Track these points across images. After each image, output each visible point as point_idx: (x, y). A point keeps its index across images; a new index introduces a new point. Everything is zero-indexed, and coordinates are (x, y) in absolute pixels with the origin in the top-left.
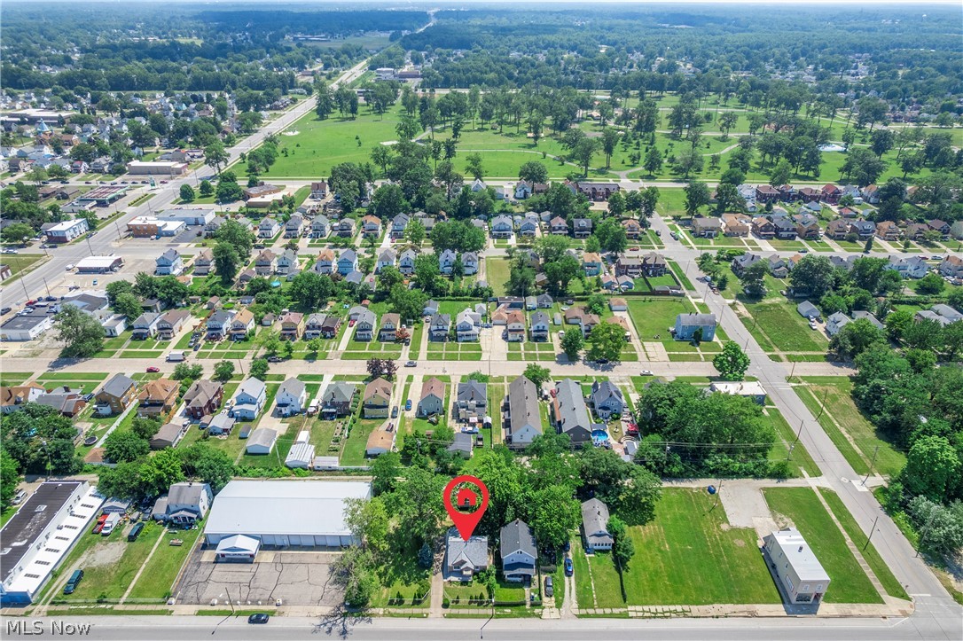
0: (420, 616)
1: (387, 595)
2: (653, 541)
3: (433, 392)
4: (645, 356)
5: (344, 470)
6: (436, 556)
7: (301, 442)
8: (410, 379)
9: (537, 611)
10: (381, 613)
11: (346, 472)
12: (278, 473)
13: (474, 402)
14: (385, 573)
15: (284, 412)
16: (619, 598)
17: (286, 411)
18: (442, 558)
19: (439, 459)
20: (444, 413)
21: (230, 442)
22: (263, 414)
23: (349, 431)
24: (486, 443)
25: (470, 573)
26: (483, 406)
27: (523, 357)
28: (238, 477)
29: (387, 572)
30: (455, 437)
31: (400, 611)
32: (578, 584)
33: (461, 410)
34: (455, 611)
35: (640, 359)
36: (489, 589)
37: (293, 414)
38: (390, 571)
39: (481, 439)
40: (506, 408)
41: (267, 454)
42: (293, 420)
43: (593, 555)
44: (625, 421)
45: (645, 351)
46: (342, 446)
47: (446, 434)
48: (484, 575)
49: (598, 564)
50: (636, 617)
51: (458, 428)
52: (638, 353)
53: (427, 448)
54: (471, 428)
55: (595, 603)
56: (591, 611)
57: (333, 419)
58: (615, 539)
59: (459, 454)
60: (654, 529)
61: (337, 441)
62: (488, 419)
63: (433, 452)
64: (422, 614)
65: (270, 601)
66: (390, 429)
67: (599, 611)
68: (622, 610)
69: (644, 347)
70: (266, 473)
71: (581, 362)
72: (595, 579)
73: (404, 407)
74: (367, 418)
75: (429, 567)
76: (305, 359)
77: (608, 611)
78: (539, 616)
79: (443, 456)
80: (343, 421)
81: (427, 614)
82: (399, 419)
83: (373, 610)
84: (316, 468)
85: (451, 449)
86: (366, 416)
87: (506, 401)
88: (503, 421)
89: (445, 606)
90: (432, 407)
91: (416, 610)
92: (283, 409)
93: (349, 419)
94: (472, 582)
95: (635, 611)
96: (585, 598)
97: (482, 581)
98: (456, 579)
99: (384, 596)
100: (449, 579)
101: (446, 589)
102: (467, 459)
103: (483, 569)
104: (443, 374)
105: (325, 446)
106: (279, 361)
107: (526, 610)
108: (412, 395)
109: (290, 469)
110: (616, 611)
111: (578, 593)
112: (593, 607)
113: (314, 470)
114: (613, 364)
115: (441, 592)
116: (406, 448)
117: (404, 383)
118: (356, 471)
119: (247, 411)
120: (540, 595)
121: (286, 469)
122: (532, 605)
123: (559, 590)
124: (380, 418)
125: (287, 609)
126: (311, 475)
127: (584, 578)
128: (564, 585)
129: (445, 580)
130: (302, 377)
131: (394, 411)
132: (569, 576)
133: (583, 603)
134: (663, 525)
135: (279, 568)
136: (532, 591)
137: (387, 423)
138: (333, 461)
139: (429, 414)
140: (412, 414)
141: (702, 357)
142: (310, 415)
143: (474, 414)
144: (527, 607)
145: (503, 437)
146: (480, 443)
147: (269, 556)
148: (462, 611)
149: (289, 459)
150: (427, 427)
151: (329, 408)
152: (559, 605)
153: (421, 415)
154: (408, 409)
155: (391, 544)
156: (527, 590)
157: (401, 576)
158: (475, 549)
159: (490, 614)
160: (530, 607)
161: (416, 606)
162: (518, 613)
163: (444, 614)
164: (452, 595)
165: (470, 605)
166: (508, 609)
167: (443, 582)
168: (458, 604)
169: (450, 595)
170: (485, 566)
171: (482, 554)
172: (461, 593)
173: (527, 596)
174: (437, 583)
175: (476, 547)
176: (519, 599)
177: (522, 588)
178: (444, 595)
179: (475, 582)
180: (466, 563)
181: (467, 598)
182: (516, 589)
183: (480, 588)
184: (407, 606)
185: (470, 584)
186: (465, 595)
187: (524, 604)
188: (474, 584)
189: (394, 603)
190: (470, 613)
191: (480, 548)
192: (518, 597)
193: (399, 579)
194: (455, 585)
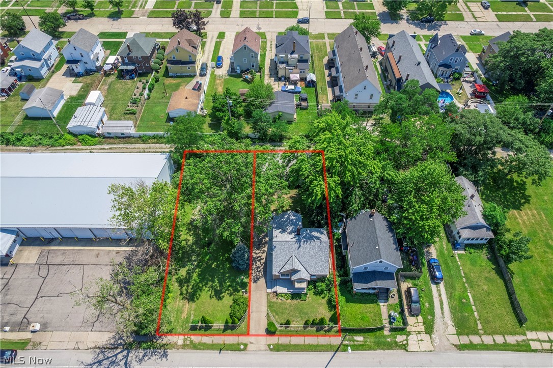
0: (235, 348)
1: (189, 315)
2: (535, 232)
3: (246, 44)
4: (471, 16)
5: (140, 137)
6: (256, 253)
7: (90, 104)
8: (222, 35)
9: (400, 338)
10: (180, 342)
11: (143, 139)
12: (60, 141)
13: (296, 56)
14: (187, 280)
15: (76, 71)
16: (511, 319)
17: (78, 68)
18: (264, 256)
19: (255, 123)
20: (260, 70)
21: (10, 104)
22: (53, 72)
23: (150, 90)
24: (312, 103)
25: (304, 285)
26: (306, 61)
27: (343, 15)
28: (10, 147)
29: (190, 277)
30: (274, 96)
31: (207, 340)
32: (450, 296)
33: (280, 66)
34: (284, 340)
35: (466, 18)
36: (332, 305)
37: (88, 72)
38: (195, 276)
39: (305, 100)
40: (331, 64)
41: (50, 118)
42: (88, 79)
43: (463, 252)
44: (467, 82)
45: (470, 11)
46: (140, 110)
47: (264, 93)
48: (324, 284)
49: (472, 265)
50: (542, 351)
51: (277, 87)
52: (464, 13)
53: (240, 110)
54: (292, 87)
55: (480, 327)
56: (476, 340)
57: (133, 78)
58: (495, 232)
59: (280, 117)
60: (533, 215)
61: (135, 103)
62: (311, 76)
63: (248, 115)
64: (238, 344)
65: (22, 325)
66: (198, 87)
67: (488, 340)
68: (520, 338)
69: (468, 8)
70: (46, 141)
71: (404, 22)
72: (471, 287)
73: (214, 64)
74: (172, 77)
75: (246, 271)
76: (109, 17)
77: (499, 339)
78: (404, 347)
79: (260, 118)
80: (144, 80)
81: (246, 345)
82: (208, 78)
83: (169, 337)
84: (107, 135)
85: (270, 110)
86: (171, 74)
87: (332, 56)
88: (328, 79)
89: (270, 332)
90: (245, 62)
91: (230, 340)
92: (74, 66)
93: (151, 78)
94: (306, 294)
95: (539, 340)
96: (463, 317)
97: (319, 293)
98: (283, 290)
99: (184, 315)
100: (274, 289)
101: (270, 305)
102: (290, 122)
103: (322, 279)
104: (257, 31)
105: (120, 109)
106: (79, 19)
107: (385, 337)
108: (223, 51)
109: (75, 135)
110: (511, 339)
111: (453, 310)
112: (476, 333)
113: (104, 137)
114: (439, 23)
115: (264, 309)
116: (215, 109)
117: (215, 39)
118: (154, 137)
119: (30, 69)
120: (402, 312)
121: (69, 137)
122: (392, 330)
123: (427, 305)
124: (186, 76)
125: (47, 337)
126: (100, 143)
127: (458, 286)
128: (432, 296)
129: (269, 291)
130: (103, 35)
131: (202, 69)
132: (437, 284)
133: (463, 326)
134: (543, 209)
135: (43, 272)
136: (390, 307)
137: (193, 82)
138: (127, 127)
139: (242, 71)
140: (223, 71)
141: (532, 17)
142: (107, 74)
143: (295, 70)
144: (386, 332)
145: (330, 97)
146: (304, 104)
147: (31, 255)
148: (295, 340)
149: (72, 124)
150: (241, 86)
151: (127, 64)
152: (429, 329)
153: (233, 72)
154: (219, 66)
155: (196, 235)
156: (383, 306)
157: (210, 283)
158: (312, 252)
159: (335, 344)
160: (390, 334)
161: (229, 331)
162: (374, 342)
163: (268, 344)
164: (280, 314)
165: (305, 331)
166: (359, 336)
167: (266, 294)
168: (289, 329)
169: (277, 314)
170: (324, 273)
171: (321, 259)
172: (291, 311)
173: (385, 316)
174: (258, 295)
175: (313, 248)
176: (373, 320)
177: (376, 303)
178: (268, 313)
179: (311, 294)
180: (299, 273)
181: (300, 318)
182: (368, 305)
183: (318, 304)
184: (216, 332)
185: (303, 297)
186: (298, 315)
187: (382, 329)
188: (310, 298)
189: (198, 328)
190: (307, 343)
191: (319, 251)
192: (372, 317)
193: (207, 289)
194: (282, 298)
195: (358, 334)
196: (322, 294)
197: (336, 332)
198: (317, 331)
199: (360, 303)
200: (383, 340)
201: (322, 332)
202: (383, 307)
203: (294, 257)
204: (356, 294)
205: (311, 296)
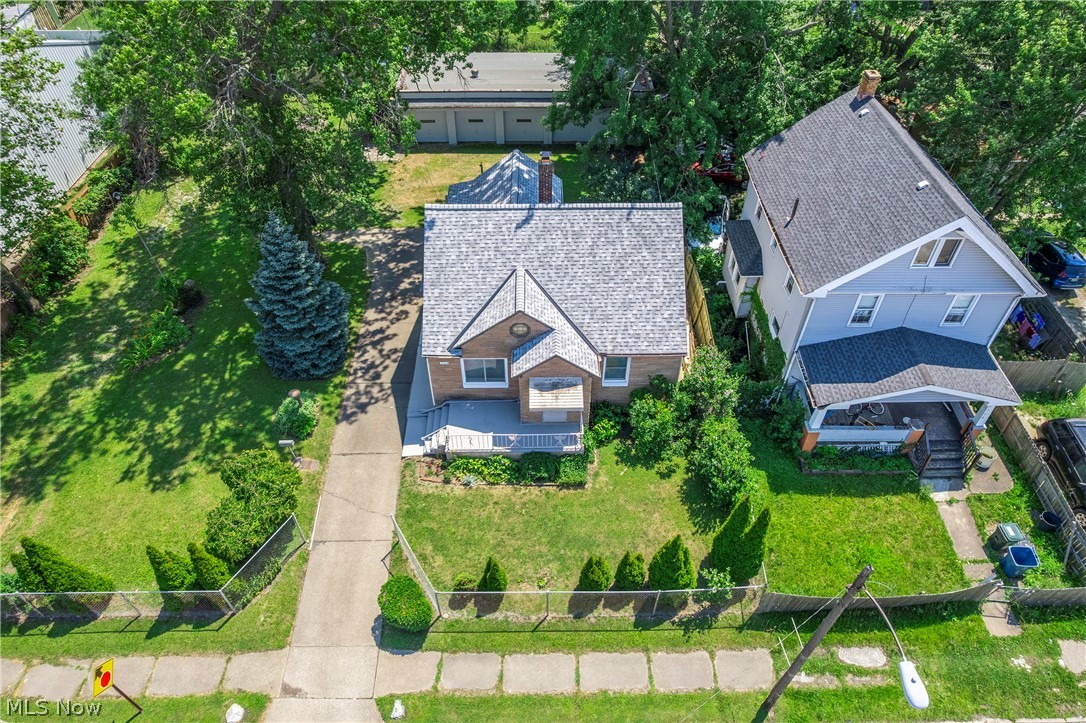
25: (569, 398)
34: (468, 674)
48: (666, 413)
64: (217, 702)
81: (257, 704)
89: (398, 632)
94: (582, 459)
97: (646, 454)
100: (434, 442)
101: (411, 511)
103: (657, 379)
107: (993, 646)
115: (382, 526)
122: (1025, 612)
129: (413, 450)
136: (985, 508)
144: (995, 623)
156: (950, 503)
157: (143, 425)
158: (605, 254)
159: (740, 689)
160: (1016, 631)
161: (184, 633)
162: (949, 677)
163: (382, 693)
164: (456, 549)
165: (583, 624)
166: (860, 644)
167: (399, 463)
168: (499, 616)
169: (440, 548)
170: (664, 349)
171: (650, 283)
172: (512, 534)
173: (968, 546)
174: (359, 471)
175: (612, 236)
176: (915, 565)
177: (914, 488)
178: (396, 545)
179: (604, 458)
180: (547, 340)
181: (555, 566)
182: (879, 501)
183: (643, 501)
184: (111, 640)
185: (569, 473)
186: (544, 549)
187: (967, 605)
188: (603, 478)
189: (22, 618)
190: (591, 684)
191: (637, 248)
192: (907, 554)
193: (124, 446)
194: (471, 478)
195: (857, 636)
196: (658, 458)
197: (740, 629)
198: (641, 624)
199: (842, 490)
200: (988, 661)
201: (668, 630)
202: (950, 507)
203: (521, 272)
204: (814, 455)
205: (605, 469)
